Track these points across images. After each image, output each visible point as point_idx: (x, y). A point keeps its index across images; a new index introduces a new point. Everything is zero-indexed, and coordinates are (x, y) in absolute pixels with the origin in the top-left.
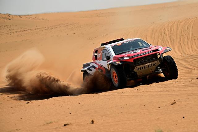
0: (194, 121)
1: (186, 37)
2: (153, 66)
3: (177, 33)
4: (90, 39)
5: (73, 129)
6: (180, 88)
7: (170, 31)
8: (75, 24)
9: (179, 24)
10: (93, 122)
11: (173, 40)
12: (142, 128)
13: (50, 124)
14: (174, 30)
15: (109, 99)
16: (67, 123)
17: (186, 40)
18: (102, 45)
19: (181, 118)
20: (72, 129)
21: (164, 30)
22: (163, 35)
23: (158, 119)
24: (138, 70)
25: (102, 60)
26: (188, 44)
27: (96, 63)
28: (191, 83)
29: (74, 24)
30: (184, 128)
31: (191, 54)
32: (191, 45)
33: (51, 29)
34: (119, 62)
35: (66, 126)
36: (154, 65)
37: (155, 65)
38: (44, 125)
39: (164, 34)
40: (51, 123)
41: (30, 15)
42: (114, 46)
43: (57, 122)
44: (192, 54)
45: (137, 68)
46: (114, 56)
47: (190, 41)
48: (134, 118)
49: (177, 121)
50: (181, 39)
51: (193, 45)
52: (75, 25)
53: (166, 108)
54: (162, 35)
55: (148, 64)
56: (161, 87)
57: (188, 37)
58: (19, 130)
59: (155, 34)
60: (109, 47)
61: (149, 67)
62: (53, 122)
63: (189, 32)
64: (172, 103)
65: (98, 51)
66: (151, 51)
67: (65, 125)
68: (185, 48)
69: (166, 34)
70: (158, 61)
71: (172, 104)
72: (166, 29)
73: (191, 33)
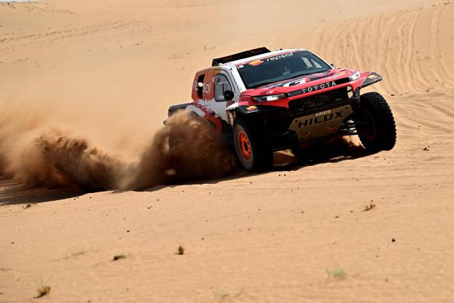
0: (418, 249)
1: (399, 55)
2: (336, 117)
3: (377, 44)
4: (174, 58)
5: (135, 268)
6: (385, 172)
7: (362, 41)
8: (140, 22)
9: (382, 22)
10: (181, 251)
11: (369, 60)
12: (298, 265)
13: (80, 256)
14: (370, 36)
15: (219, 197)
16: (119, 255)
17: (398, 61)
18: (216, 62)
19: (388, 242)
20: (132, 268)
21: (347, 36)
22: (344, 49)
23: (334, 243)
24: (299, 126)
25: (213, 99)
26: (403, 70)
27: (200, 107)
28: (412, 160)
29: (136, 23)
30: (394, 264)
31: (411, 94)
32: (411, 73)
33: (83, 34)
34: (253, 107)
35: (120, 261)
36: (338, 114)
37: (341, 116)
38: (67, 258)
39: (348, 46)
40: (82, 253)
41: (35, 3)
42: (243, 66)
43: (97, 252)
44: (414, 92)
45: (296, 121)
46: (241, 91)
47: (408, 62)
48: (277, 242)
49: (379, 248)
50: (386, 57)
51: (414, 71)
52: (138, 26)
53: (354, 219)
54: (342, 47)
55: (325, 113)
56: (340, 169)
57: (402, 53)
58: (9, 269)
59: (325, 47)
60: (232, 68)
61: (325, 119)
62: (87, 252)
63: (405, 42)
64: (367, 207)
65: (205, 77)
66: (331, 82)
67: (116, 258)
68: (397, 79)
69: (353, 46)
70: (349, 106)
71: (367, 210)
72: (352, 35)
73: (410, 44)
